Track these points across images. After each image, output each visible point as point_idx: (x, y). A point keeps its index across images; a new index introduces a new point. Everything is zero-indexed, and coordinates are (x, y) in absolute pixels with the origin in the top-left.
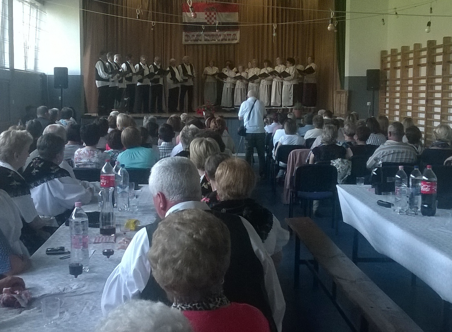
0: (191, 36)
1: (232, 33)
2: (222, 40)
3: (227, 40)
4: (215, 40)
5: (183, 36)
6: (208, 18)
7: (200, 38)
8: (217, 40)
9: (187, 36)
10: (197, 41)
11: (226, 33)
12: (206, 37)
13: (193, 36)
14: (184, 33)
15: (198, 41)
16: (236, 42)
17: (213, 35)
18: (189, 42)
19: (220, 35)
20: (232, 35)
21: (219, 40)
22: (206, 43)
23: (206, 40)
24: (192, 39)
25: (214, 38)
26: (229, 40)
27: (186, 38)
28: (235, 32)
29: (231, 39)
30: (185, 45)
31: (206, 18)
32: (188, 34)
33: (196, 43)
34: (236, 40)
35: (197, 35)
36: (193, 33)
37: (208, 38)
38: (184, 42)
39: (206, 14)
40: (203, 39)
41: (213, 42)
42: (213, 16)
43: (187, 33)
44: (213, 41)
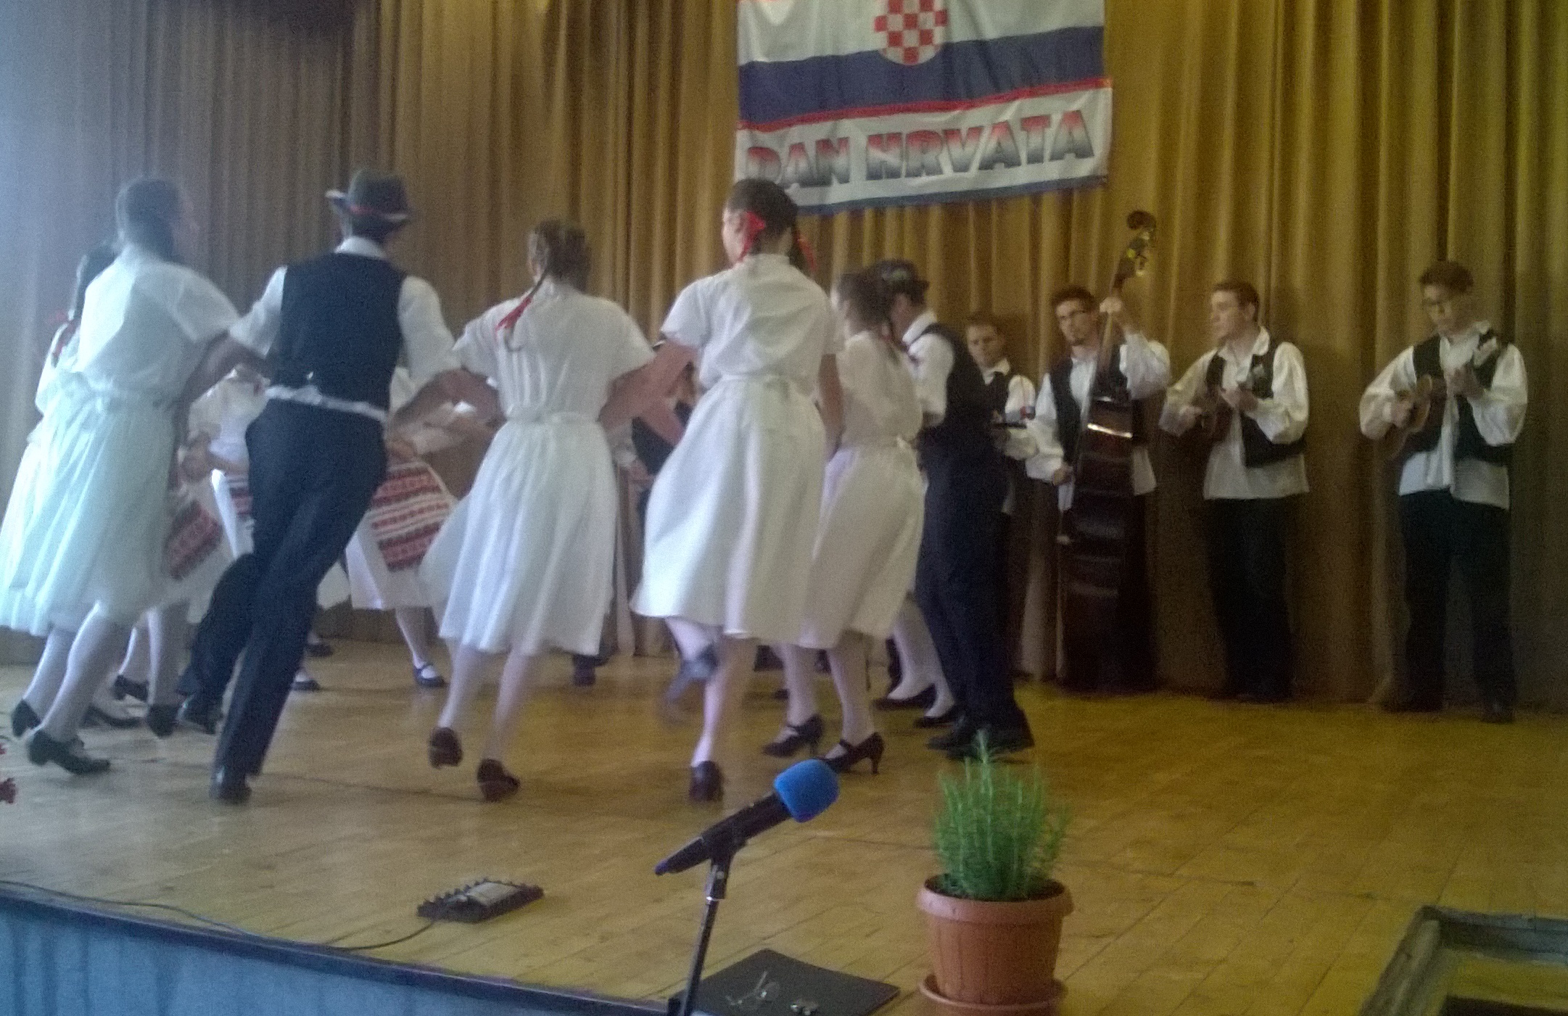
0: (783, 153)
1: (1055, 106)
2: (987, 165)
3: (1024, 157)
4: (937, 170)
5: (739, 158)
6: (896, 22)
8: (948, 171)
9: (759, 152)
10: (823, 182)
11: (1011, 112)
12: (877, 155)
13: (799, 148)
14: (743, 139)
15: (827, 184)
16: (1084, 168)
17: (924, 137)
19: (976, 131)
20: (1056, 118)
21: (962, 167)
22: (877, 191)
23: (874, 175)
24: (789, 170)
25: (930, 157)
26: (1035, 158)
28: (1080, 100)
29: (1047, 154)
31: (880, 24)
32: (766, 139)
33: (814, 197)
35: (825, 146)
36: (797, 133)
37: (890, 158)
40: (857, 174)
41: (923, 184)
42: (927, 3)
43: (759, 134)
44: (924, 179)
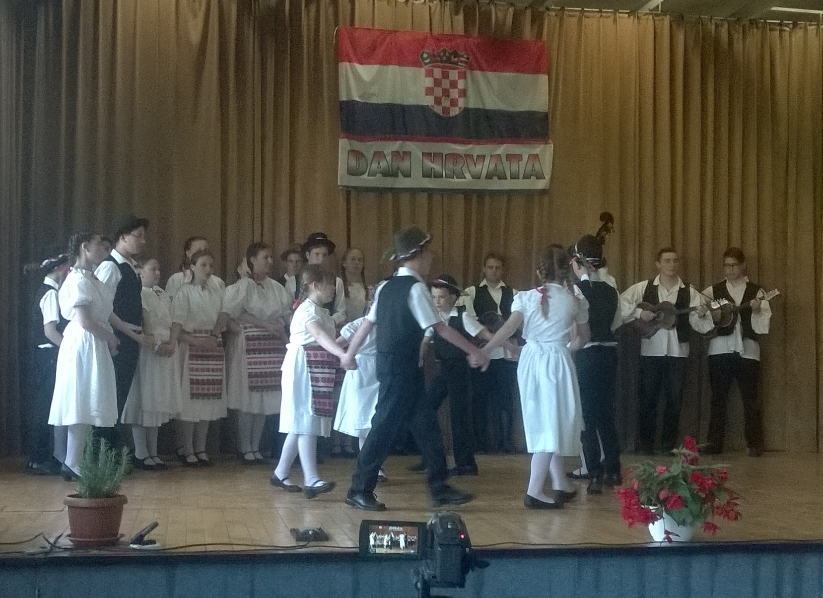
1: (524, 150)
2: (489, 177)
3: (508, 175)
4: (461, 176)
5: (342, 156)
6: (438, 92)
7: (405, 165)
9: (354, 153)
10: (394, 175)
11: (502, 149)
12: (429, 164)
13: (379, 155)
15: (397, 176)
16: (541, 184)
17: (455, 156)
18: (365, 176)
19: (482, 157)
20: (525, 157)
22: (428, 183)
23: (427, 174)
24: (374, 166)
25: (458, 168)
26: (515, 177)
27: (353, 162)
28: (538, 149)
29: (521, 176)
30: (348, 191)
31: (429, 91)
32: (357, 145)
33: (389, 182)
34: (540, 177)
35: (396, 154)
36: (378, 145)
37: (437, 167)
38: (343, 179)
39: (429, 74)
40: (417, 172)
41: (456, 183)
42: (454, 84)
43: (354, 142)
44: (456, 180)
